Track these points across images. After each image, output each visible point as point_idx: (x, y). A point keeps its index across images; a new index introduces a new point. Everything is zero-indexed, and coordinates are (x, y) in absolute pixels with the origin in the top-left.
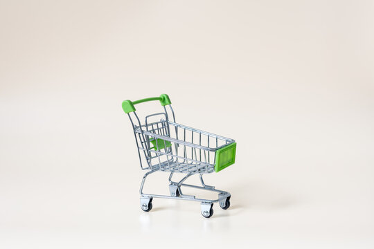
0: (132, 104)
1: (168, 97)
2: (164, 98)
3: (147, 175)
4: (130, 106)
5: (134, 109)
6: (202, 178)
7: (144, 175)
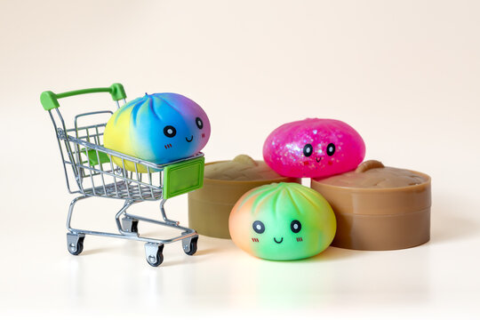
0: (54, 97)
1: (122, 88)
2: (116, 90)
3: (75, 201)
4: (50, 100)
5: (57, 105)
6: (163, 210)
7: (71, 201)
